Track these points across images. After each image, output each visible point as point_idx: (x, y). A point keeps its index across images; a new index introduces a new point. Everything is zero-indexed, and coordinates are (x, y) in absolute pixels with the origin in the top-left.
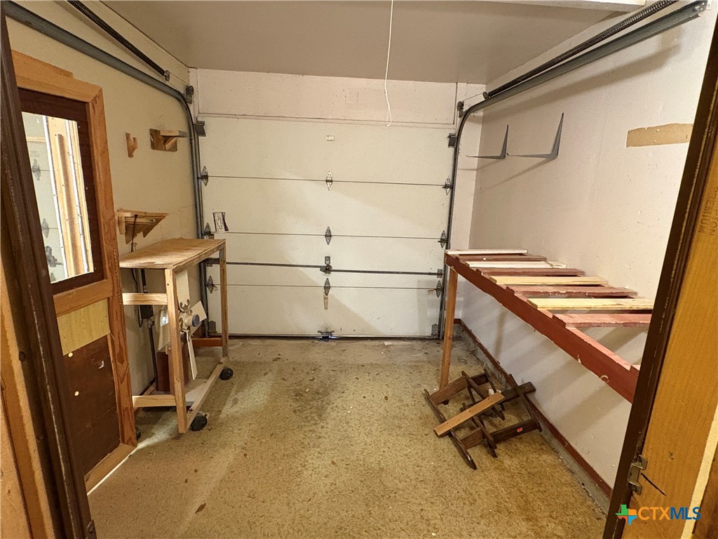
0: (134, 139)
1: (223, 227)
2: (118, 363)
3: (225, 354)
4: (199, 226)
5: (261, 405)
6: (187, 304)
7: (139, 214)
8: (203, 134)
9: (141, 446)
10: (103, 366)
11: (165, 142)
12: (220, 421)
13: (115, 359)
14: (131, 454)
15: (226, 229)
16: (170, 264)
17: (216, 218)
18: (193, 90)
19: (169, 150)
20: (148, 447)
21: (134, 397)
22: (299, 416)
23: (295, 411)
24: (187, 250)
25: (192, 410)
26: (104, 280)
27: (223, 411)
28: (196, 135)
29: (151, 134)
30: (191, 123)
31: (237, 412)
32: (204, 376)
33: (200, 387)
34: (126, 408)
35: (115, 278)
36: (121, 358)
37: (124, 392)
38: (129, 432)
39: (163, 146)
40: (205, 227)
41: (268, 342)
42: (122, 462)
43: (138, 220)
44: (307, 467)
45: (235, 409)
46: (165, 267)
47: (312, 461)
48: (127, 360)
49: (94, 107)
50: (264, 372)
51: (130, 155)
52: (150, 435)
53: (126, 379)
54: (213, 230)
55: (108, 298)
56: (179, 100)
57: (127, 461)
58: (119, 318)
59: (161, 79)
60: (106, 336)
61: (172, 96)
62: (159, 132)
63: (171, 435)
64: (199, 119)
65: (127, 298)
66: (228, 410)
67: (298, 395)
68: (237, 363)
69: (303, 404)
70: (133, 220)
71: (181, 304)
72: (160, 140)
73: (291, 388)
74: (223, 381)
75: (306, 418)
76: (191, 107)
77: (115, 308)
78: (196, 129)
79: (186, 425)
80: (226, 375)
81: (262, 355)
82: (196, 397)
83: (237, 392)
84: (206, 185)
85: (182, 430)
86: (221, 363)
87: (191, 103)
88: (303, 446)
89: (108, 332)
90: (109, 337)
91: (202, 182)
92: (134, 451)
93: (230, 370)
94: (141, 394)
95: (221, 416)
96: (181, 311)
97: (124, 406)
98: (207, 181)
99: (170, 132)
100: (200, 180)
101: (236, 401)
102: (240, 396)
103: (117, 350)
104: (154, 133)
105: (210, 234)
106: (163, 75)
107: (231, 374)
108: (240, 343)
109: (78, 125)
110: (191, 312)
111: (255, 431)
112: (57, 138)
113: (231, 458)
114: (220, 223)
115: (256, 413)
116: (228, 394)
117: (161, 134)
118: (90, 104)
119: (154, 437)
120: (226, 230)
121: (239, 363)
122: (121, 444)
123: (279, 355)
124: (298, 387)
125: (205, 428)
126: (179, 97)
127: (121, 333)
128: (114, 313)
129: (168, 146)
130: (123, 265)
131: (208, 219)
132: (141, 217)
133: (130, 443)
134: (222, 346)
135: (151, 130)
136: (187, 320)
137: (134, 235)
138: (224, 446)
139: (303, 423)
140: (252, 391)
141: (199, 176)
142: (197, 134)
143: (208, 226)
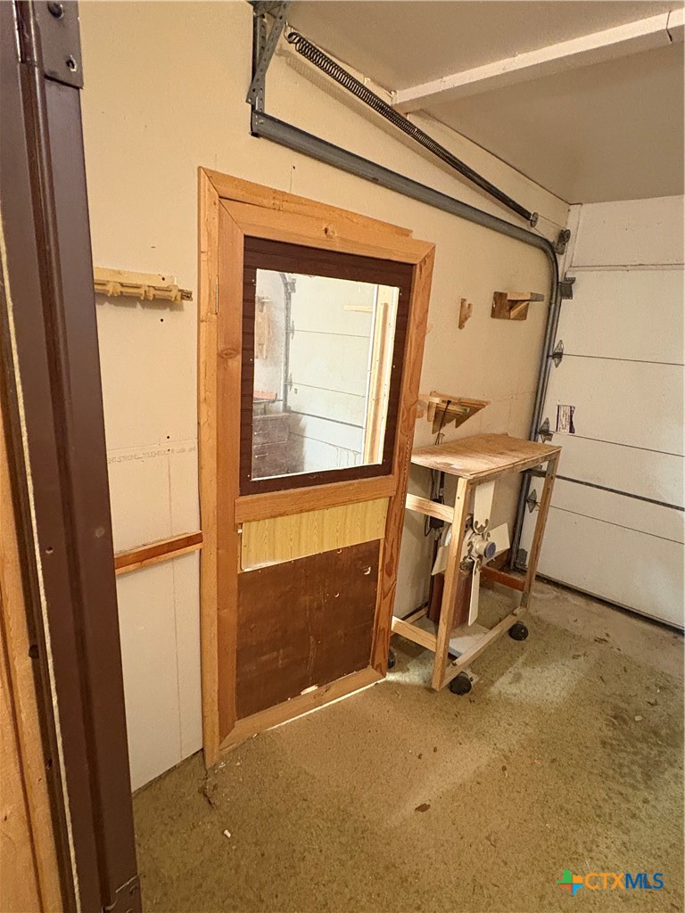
0: (469, 305)
1: (568, 427)
2: (385, 575)
3: (524, 604)
4: (535, 421)
5: (552, 702)
6: (484, 525)
7: (453, 401)
8: (569, 295)
9: (391, 677)
10: (368, 573)
11: (511, 308)
12: (488, 696)
13: (382, 570)
14: (379, 682)
15: (572, 430)
16: (468, 471)
17: (561, 413)
18: (568, 237)
19: (515, 319)
20: (398, 684)
21: (395, 619)
22: (609, 755)
23: (604, 744)
24: (501, 454)
25: (455, 665)
26: (390, 476)
27: (497, 684)
28: (559, 298)
29: (495, 299)
30: (555, 281)
31: (515, 695)
32: (486, 623)
33: (478, 637)
34: (384, 629)
35: (402, 475)
36: (390, 571)
37: (384, 610)
38: (380, 658)
39: (507, 314)
40: (542, 423)
41: (596, 607)
42: (367, 687)
43: (450, 407)
44: (593, 854)
45: (514, 689)
46: (460, 473)
47: (606, 851)
48: (396, 574)
49: (421, 269)
50: (573, 652)
51: (461, 326)
52: (404, 670)
53: (390, 594)
54: (552, 428)
55: (391, 497)
56: (545, 251)
57: (371, 688)
58: (397, 524)
59: (524, 225)
60: (379, 540)
61: (535, 246)
62: (506, 294)
63: (425, 682)
64: (569, 276)
65: (411, 501)
66: (503, 686)
67: (619, 718)
68: (538, 621)
69: (622, 737)
70: (444, 405)
71: (477, 523)
72: (504, 306)
73: (611, 700)
74: (512, 640)
75: (621, 766)
76: (561, 260)
77: (396, 509)
78: (562, 288)
79: (441, 682)
80: (517, 633)
81: (580, 623)
82: (467, 647)
83: (525, 664)
84: (557, 366)
85: (435, 685)
86: (515, 615)
87: (562, 254)
88: (598, 812)
89: (382, 536)
90: (382, 542)
91: (552, 362)
92: (382, 681)
93: (525, 629)
94: (403, 619)
95: (492, 689)
96: (474, 532)
97: (382, 624)
98: (561, 360)
99: (520, 294)
100: (550, 360)
101: (518, 678)
102: (526, 672)
103: (387, 561)
104: (499, 297)
105: (547, 434)
106: (528, 219)
107: (525, 635)
108: (553, 592)
109: (400, 292)
110: (489, 535)
111: (530, 740)
112: (382, 306)
113: (484, 761)
114: (564, 421)
115: (539, 710)
116: (511, 663)
117: (509, 298)
118: (418, 266)
119: (407, 674)
120: (571, 432)
121: (542, 622)
122: (370, 667)
123: (607, 635)
124: (622, 705)
125: (466, 695)
126: (546, 247)
127: (396, 540)
128: (394, 514)
129: (513, 313)
130: (415, 460)
131: (549, 413)
132: (455, 404)
133: (379, 669)
134: (522, 590)
135: (495, 293)
136: (480, 546)
137: (442, 424)
138: (481, 735)
139: (611, 772)
140: (546, 674)
141: (551, 354)
142: (562, 296)
143: (547, 422)
